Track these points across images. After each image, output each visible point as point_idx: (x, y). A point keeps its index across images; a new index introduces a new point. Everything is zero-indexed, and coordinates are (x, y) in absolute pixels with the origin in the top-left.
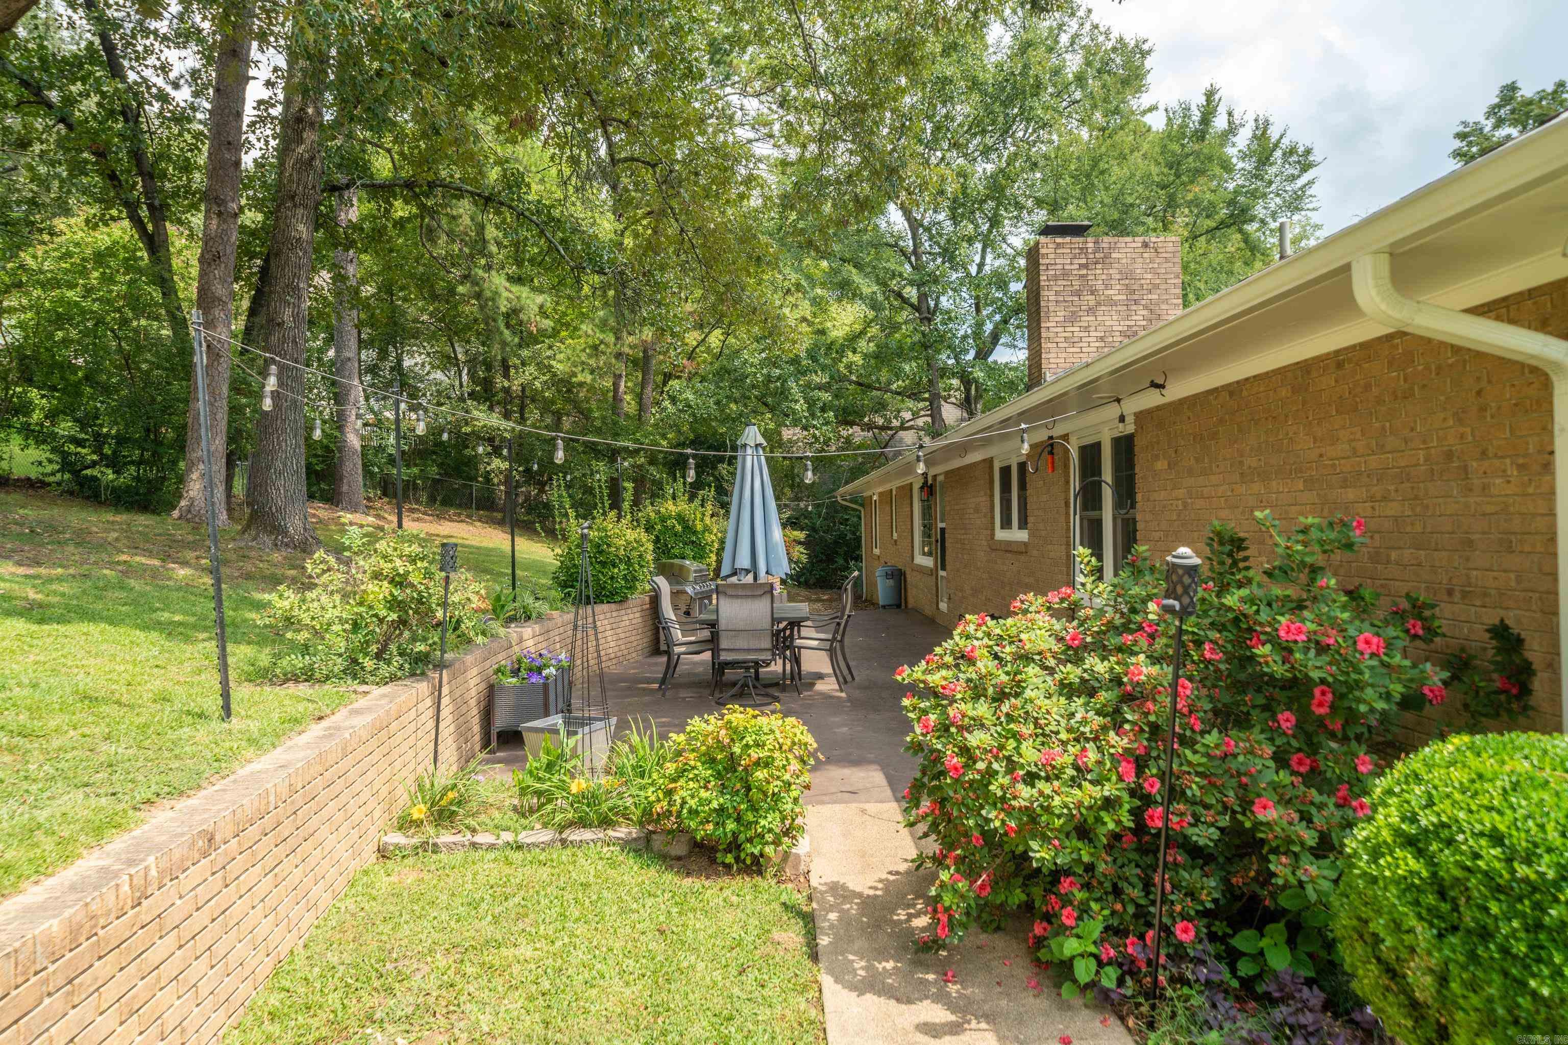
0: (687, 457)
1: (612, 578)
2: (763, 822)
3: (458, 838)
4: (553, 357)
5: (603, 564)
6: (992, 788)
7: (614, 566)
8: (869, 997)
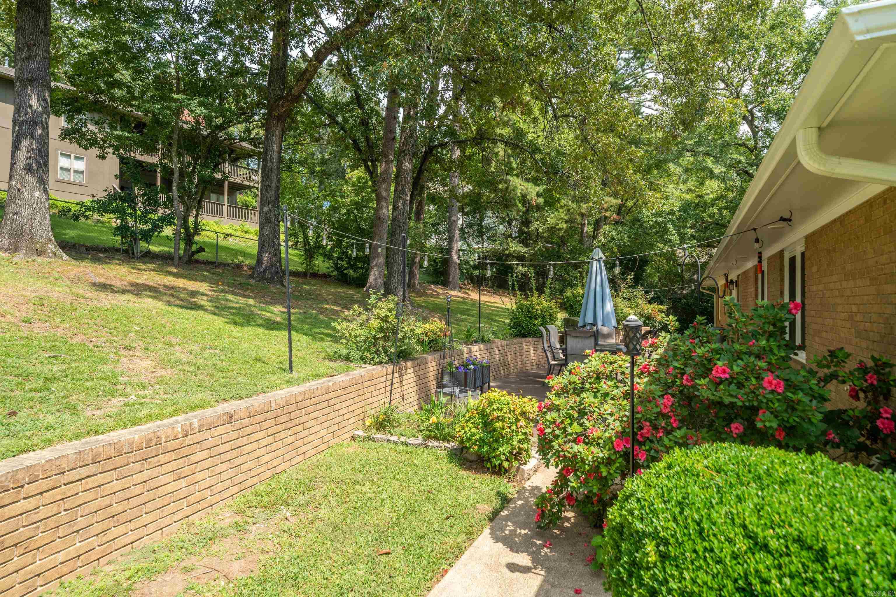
0: (486, 264)
1: (534, 325)
2: (501, 449)
3: (384, 436)
4: (548, 217)
5: (531, 318)
6: (554, 443)
7: (536, 319)
8: (500, 545)
